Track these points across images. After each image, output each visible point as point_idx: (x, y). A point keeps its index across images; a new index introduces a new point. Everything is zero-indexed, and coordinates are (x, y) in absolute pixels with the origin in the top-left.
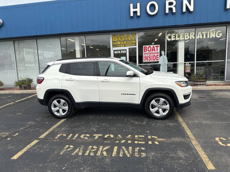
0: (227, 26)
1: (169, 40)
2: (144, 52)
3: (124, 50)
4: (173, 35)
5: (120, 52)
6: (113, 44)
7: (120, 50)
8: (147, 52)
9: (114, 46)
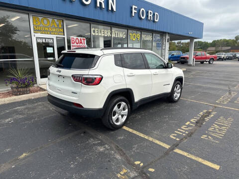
0: (128, 30)
1: (94, 34)
2: (71, 44)
3: (50, 39)
4: (96, 29)
5: (45, 41)
6: (34, 28)
7: (45, 38)
8: (75, 44)
9: (36, 31)
